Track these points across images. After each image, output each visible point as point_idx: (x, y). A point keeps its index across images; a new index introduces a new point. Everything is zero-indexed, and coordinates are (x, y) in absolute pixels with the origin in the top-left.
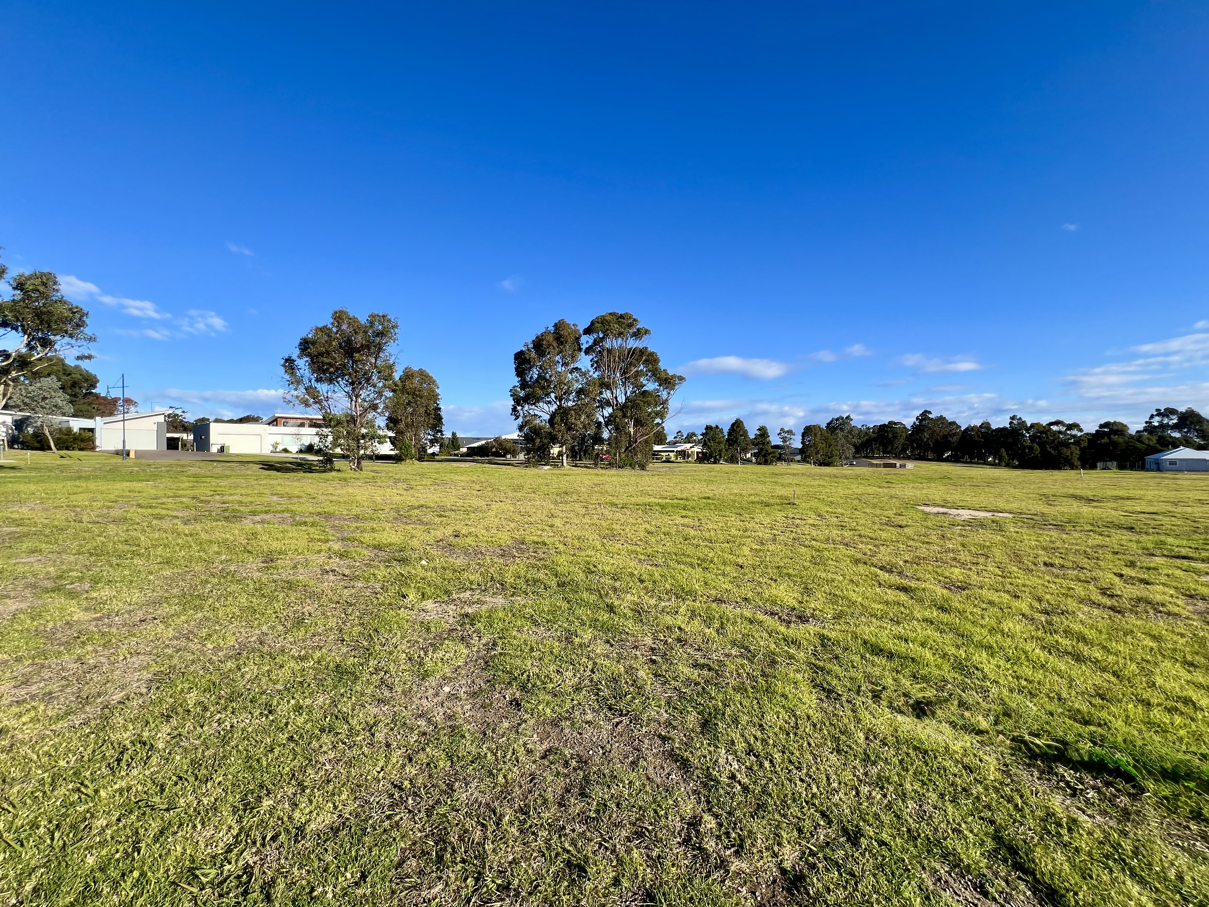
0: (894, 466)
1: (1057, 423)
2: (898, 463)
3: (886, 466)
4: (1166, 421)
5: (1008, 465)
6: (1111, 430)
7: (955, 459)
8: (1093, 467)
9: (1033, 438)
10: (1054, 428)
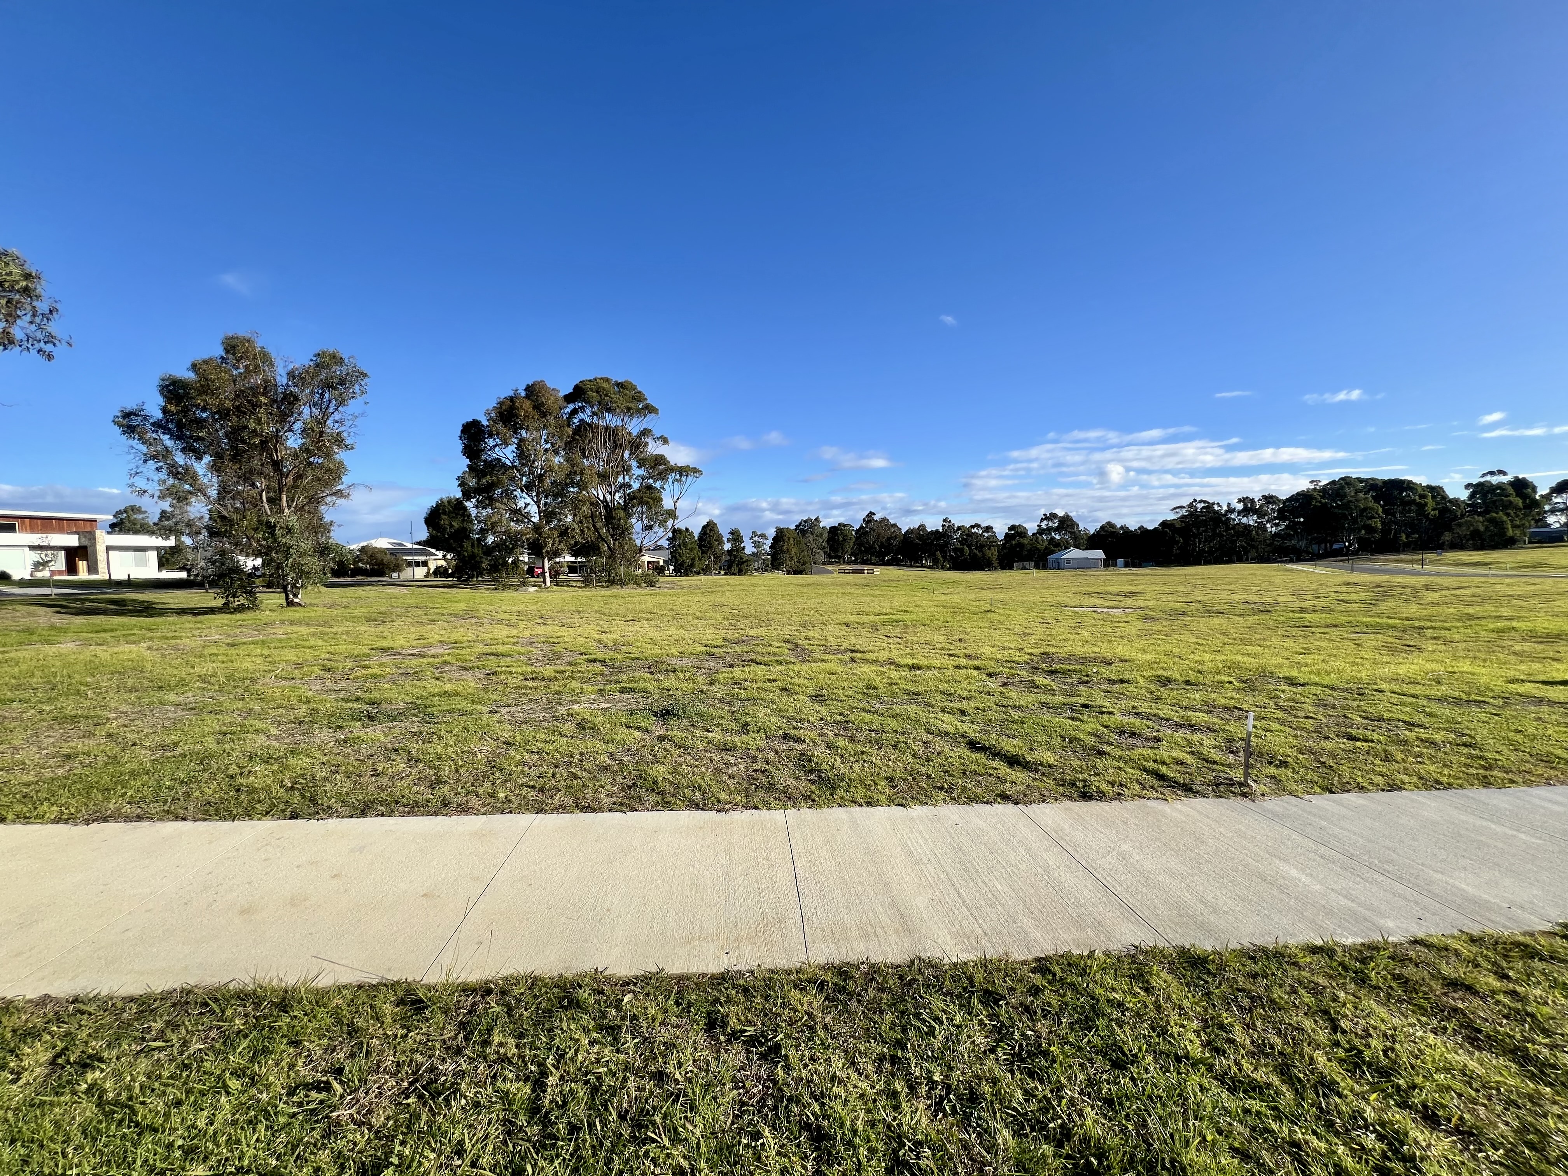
0: (861, 572)
1: (977, 526)
2: (866, 568)
3: (854, 572)
4: (1051, 524)
5: (943, 568)
6: (1017, 532)
7: (895, 562)
8: (1011, 568)
9: (963, 541)
10: (974, 530)
